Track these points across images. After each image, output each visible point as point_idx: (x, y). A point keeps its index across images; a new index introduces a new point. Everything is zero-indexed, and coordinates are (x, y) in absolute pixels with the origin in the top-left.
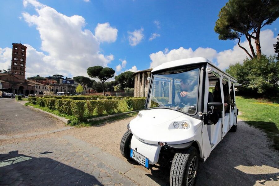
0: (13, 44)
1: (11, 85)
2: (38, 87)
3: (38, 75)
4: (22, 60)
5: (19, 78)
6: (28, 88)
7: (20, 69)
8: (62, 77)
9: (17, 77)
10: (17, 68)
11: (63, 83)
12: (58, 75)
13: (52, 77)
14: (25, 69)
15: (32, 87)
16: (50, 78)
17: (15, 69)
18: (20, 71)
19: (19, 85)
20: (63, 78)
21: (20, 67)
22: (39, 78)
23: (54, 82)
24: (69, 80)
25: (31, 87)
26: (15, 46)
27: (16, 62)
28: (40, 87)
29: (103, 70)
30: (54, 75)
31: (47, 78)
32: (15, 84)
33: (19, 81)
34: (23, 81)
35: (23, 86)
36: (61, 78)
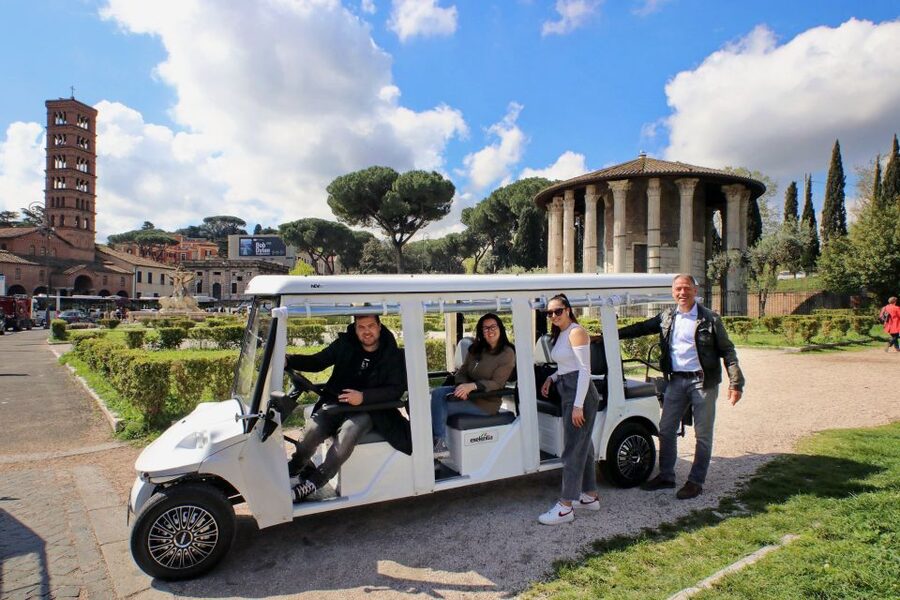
0: (49, 104)
1: (47, 271)
2: (145, 277)
3: (148, 223)
4: (83, 167)
5: (73, 242)
6: (105, 283)
7: (77, 207)
8: (241, 228)
9: (67, 238)
10: (67, 202)
11: (241, 255)
12: (224, 219)
13: (199, 229)
14: (94, 203)
15: (123, 280)
16: (193, 233)
17: (58, 207)
18: (77, 213)
19: (74, 272)
20: (244, 232)
21: (76, 195)
22: (149, 236)
23: (208, 249)
24: (266, 240)
25: (118, 279)
26: (55, 109)
27: (61, 174)
28: (150, 275)
29: (395, 185)
30: (208, 220)
31: (182, 232)
32: (59, 267)
33: (74, 254)
34: (91, 256)
35: (87, 274)
36: (234, 231)
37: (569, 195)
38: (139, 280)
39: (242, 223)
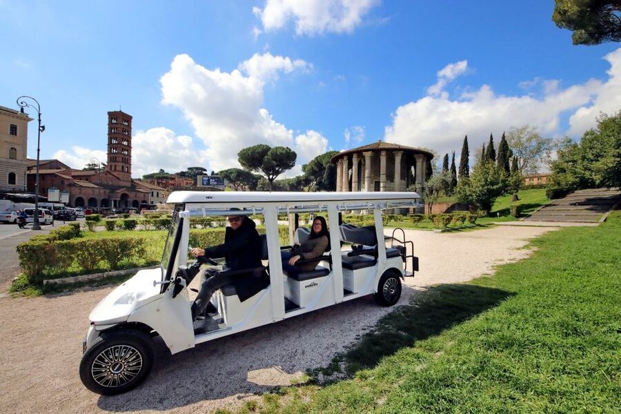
0: (110, 114)
1: (108, 191)
2: (155, 194)
3: (161, 170)
4: (125, 143)
5: (120, 178)
6: (136, 197)
7: (122, 162)
8: (204, 172)
9: (118, 176)
10: (118, 159)
11: (203, 184)
12: (197, 168)
13: (185, 173)
14: (130, 160)
15: (145, 196)
16: (182, 174)
17: (113, 161)
18: (122, 164)
19: (120, 192)
20: (206, 174)
21: (122, 156)
22: (162, 176)
23: (189, 182)
24: (215, 178)
25: (142, 195)
26: (112, 115)
27: (115, 146)
28: (158, 193)
29: (269, 153)
30: (189, 169)
31: (177, 174)
32: (113, 189)
33: (121, 183)
34: (129, 184)
35: (127, 193)
36: (201, 174)
37: (345, 158)
38: (152, 196)
39: (205, 170)
